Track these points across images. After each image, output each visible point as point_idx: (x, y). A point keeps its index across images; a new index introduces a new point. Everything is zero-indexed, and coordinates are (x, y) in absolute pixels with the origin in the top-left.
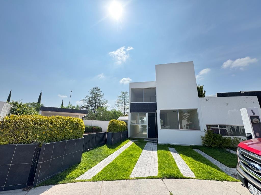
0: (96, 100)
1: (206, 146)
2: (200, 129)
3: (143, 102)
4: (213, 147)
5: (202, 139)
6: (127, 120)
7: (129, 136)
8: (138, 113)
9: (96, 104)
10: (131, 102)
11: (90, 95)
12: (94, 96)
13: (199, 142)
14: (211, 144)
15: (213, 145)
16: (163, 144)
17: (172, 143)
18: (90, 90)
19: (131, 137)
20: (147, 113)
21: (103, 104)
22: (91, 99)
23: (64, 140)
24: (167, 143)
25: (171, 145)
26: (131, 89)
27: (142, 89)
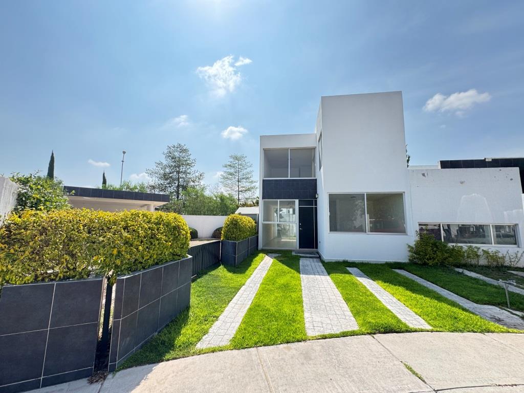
0: (178, 172)
1: (416, 264)
2: (405, 232)
3: (289, 178)
4: (430, 264)
5: (409, 249)
6: (256, 214)
7: (260, 246)
8: (279, 200)
9: (180, 180)
10: (265, 177)
11: (165, 163)
12: (174, 164)
13: (403, 256)
14: (428, 259)
15: (430, 261)
16: (333, 261)
17: (350, 259)
18: (166, 151)
19: (264, 248)
20: (297, 201)
21: (194, 182)
22: (168, 170)
23: (157, 264)
24: (341, 259)
25: (349, 263)
26: (264, 149)
27: (287, 149)
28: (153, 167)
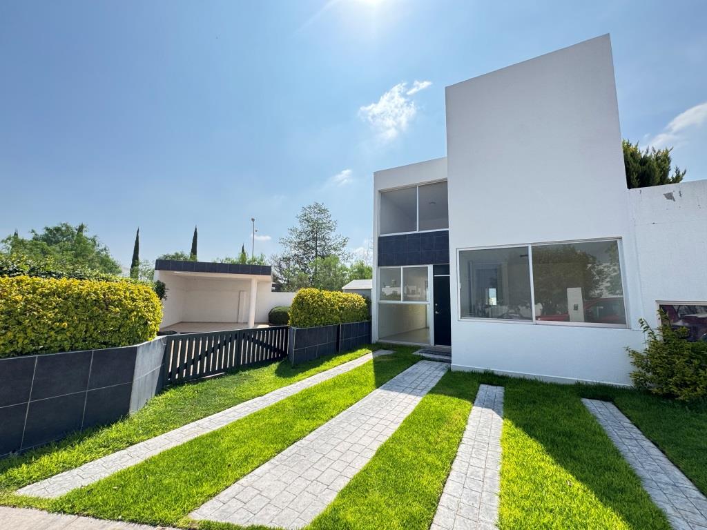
0: (315, 239)
2: (624, 322)
3: (417, 232)
4: (681, 398)
5: (633, 360)
6: (370, 290)
7: (375, 337)
8: (402, 267)
9: (318, 248)
10: (381, 234)
11: (300, 228)
12: (310, 229)
16: (467, 371)
17: (499, 369)
18: (300, 214)
19: (380, 341)
20: (430, 268)
21: (335, 250)
22: (304, 237)
24: (481, 367)
25: (497, 376)
26: (380, 191)
27: (414, 187)
28: (286, 235)
